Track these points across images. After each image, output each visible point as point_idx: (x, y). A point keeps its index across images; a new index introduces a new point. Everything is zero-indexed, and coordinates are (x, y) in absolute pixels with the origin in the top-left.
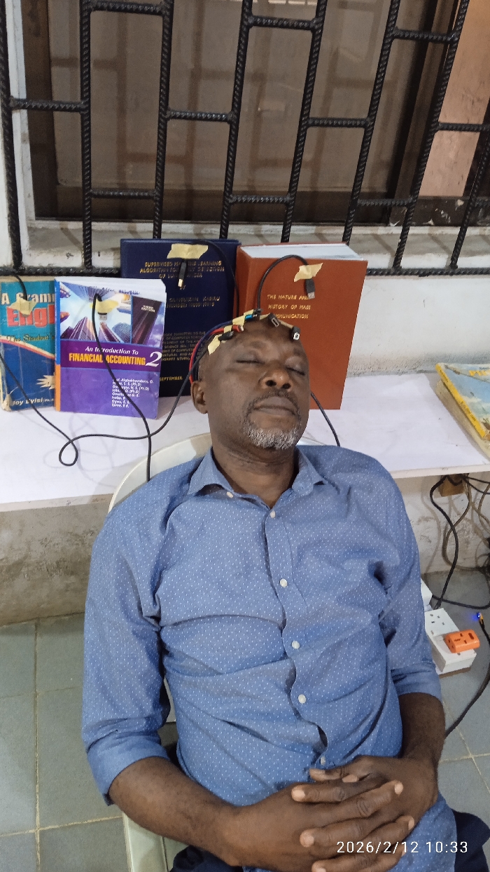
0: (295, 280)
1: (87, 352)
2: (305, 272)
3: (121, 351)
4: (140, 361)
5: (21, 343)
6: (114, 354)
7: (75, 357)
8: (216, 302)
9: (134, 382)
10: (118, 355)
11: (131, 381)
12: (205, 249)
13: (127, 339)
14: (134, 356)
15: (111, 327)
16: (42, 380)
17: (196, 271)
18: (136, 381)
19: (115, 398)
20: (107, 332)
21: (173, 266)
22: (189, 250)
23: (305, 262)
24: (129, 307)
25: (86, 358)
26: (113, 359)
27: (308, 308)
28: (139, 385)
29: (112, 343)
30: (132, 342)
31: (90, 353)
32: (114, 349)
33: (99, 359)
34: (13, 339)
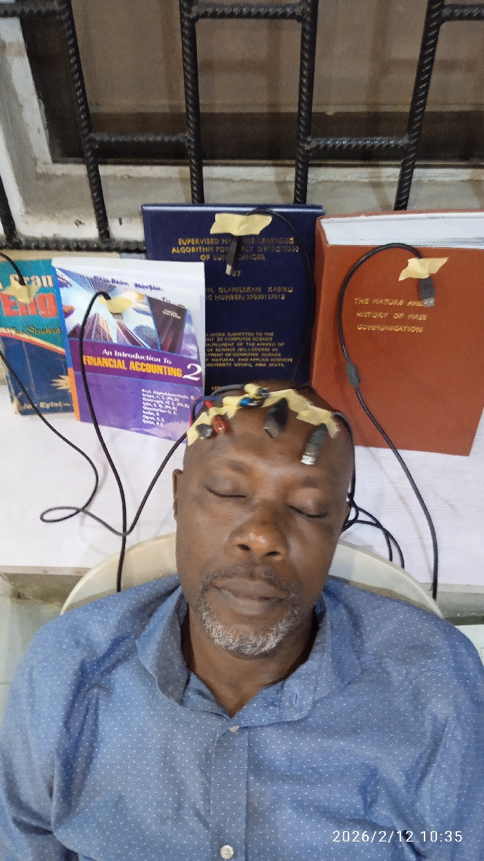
0: (401, 279)
1: (105, 356)
2: (417, 268)
3: (149, 358)
4: (177, 372)
5: (25, 337)
6: (140, 361)
7: (89, 360)
8: (287, 294)
9: (170, 396)
10: (146, 362)
11: (166, 394)
12: (267, 220)
13: (154, 345)
14: (167, 365)
15: (131, 328)
16: (58, 381)
17: (255, 251)
18: (172, 395)
19: (147, 413)
20: (126, 332)
21: (220, 245)
22: (241, 224)
23: (417, 252)
24: (147, 308)
25: (106, 363)
26: (139, 367)
27: (424, 317)
28: (176, 399)
29: (134, 347)
30: (162, 349)
31: (109, 357)
32: (140, 354)
33: (121, 365)
34: (13, 332)
